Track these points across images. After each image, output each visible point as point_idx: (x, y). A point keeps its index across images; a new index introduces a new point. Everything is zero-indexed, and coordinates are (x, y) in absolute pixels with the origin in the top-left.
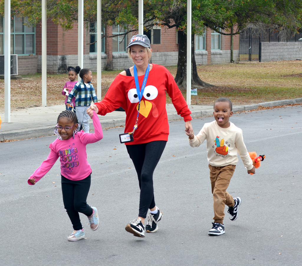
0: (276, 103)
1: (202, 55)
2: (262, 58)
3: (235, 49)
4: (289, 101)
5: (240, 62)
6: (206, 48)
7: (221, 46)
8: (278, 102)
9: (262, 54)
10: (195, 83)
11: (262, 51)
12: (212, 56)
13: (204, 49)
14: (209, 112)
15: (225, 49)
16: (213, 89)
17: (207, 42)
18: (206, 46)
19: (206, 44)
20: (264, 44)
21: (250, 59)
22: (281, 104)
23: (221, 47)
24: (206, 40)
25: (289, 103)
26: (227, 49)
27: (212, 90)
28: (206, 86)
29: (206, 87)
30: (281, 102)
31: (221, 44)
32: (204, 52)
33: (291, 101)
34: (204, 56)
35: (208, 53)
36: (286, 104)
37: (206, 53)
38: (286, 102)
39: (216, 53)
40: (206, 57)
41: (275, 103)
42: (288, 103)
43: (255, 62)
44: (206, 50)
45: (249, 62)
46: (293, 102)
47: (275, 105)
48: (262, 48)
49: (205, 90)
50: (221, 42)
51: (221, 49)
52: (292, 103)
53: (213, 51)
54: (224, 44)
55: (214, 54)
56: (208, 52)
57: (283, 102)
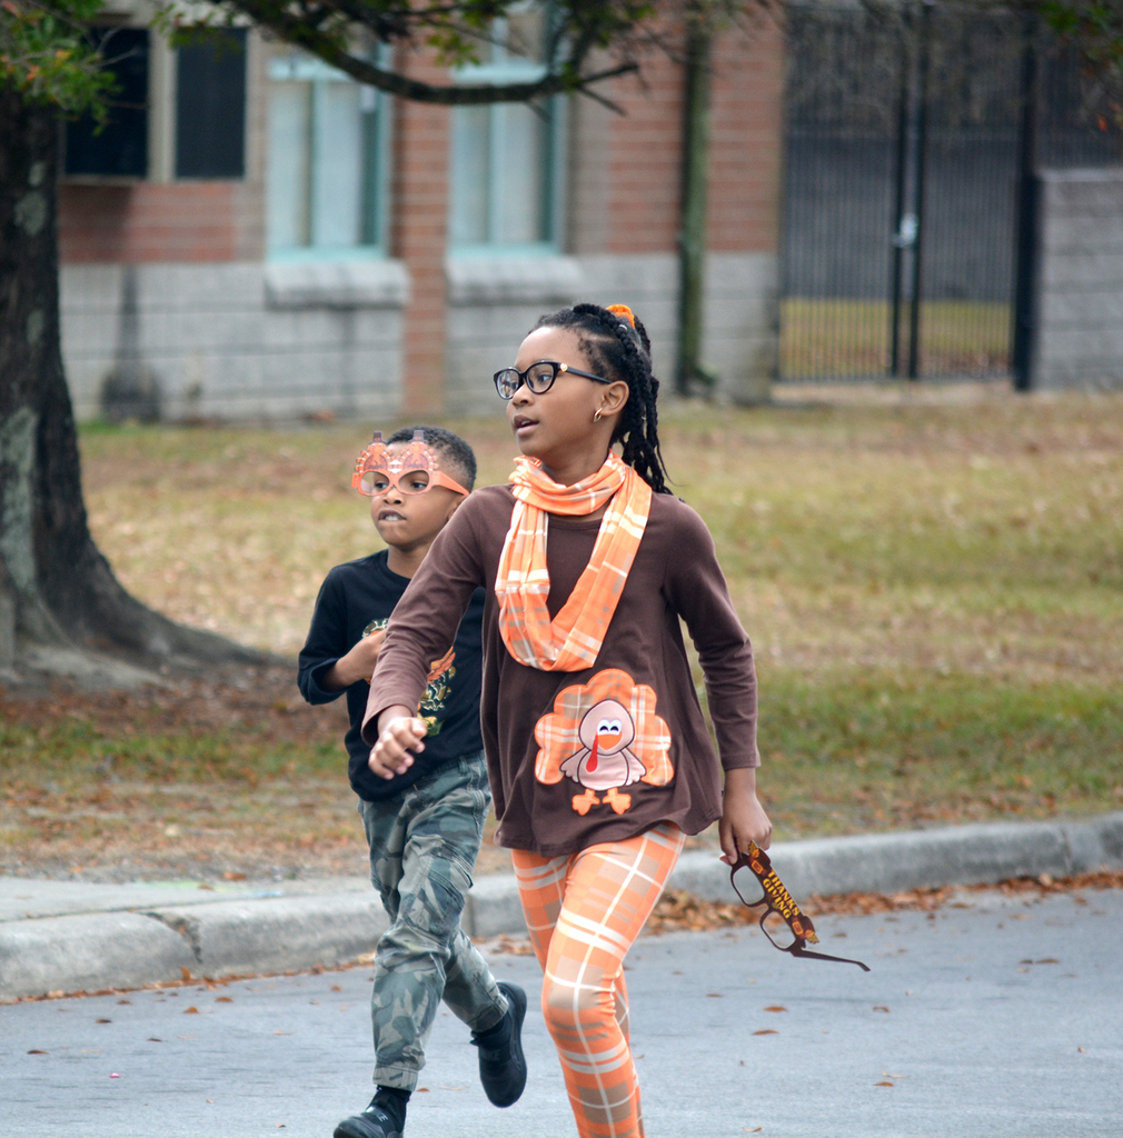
0: (861, 856)
1: (344, 308)
2: (1053, 346)
3: (734, 247)
4: (1014, 845)
5: (783, 393)
6: (397, 231)
7: (572, 204)
8: (887, 854)
9: (1053, 307)
10: (56, 627)
11: (1052, 270)
12: (462, 326)
13: (366, 236)
14: (37, 947)
15: (615, 248)
16: (253, 697)
17: (399, 164)
18: (399, 209)
19: (398, 187)
20: (1069, 190)
21: (906, 364)
22: (924, 874)
23: (572, 226)
24: (399, 146)
25: (1025, 862)
26: (637, 248)
27: (235, 705)
28: (182, 660)
29: (178, 673)
30: (926, 850)
31: (573, 185)
32: (373, 273)
33: (1047, 839)
34: (365, 327)
35: (418, 292)
36: (978, 869)
37: (390, 289)
38: (987, 845)
39: (504, 286)
40: (394, 328)
41: (841, 862)
42: (1010, 866)
43: (961, 395)
44: (397, 251)
45: (892, 396)
46: (1076, 849)
47: (850, 882)
48: (1055, 231)
49: (152, 706)
50: (574, 165)
51: (570, 249)
52: (1057, 860)
53: (467, 264)
54: (600, 192)
55: (481, 300)
56: (418, 273)
57: (947, 851)
